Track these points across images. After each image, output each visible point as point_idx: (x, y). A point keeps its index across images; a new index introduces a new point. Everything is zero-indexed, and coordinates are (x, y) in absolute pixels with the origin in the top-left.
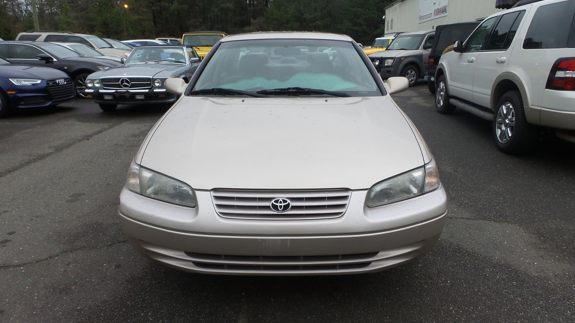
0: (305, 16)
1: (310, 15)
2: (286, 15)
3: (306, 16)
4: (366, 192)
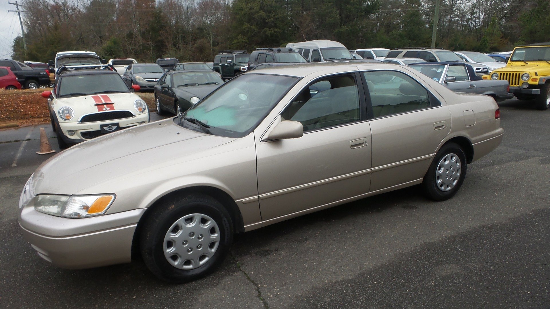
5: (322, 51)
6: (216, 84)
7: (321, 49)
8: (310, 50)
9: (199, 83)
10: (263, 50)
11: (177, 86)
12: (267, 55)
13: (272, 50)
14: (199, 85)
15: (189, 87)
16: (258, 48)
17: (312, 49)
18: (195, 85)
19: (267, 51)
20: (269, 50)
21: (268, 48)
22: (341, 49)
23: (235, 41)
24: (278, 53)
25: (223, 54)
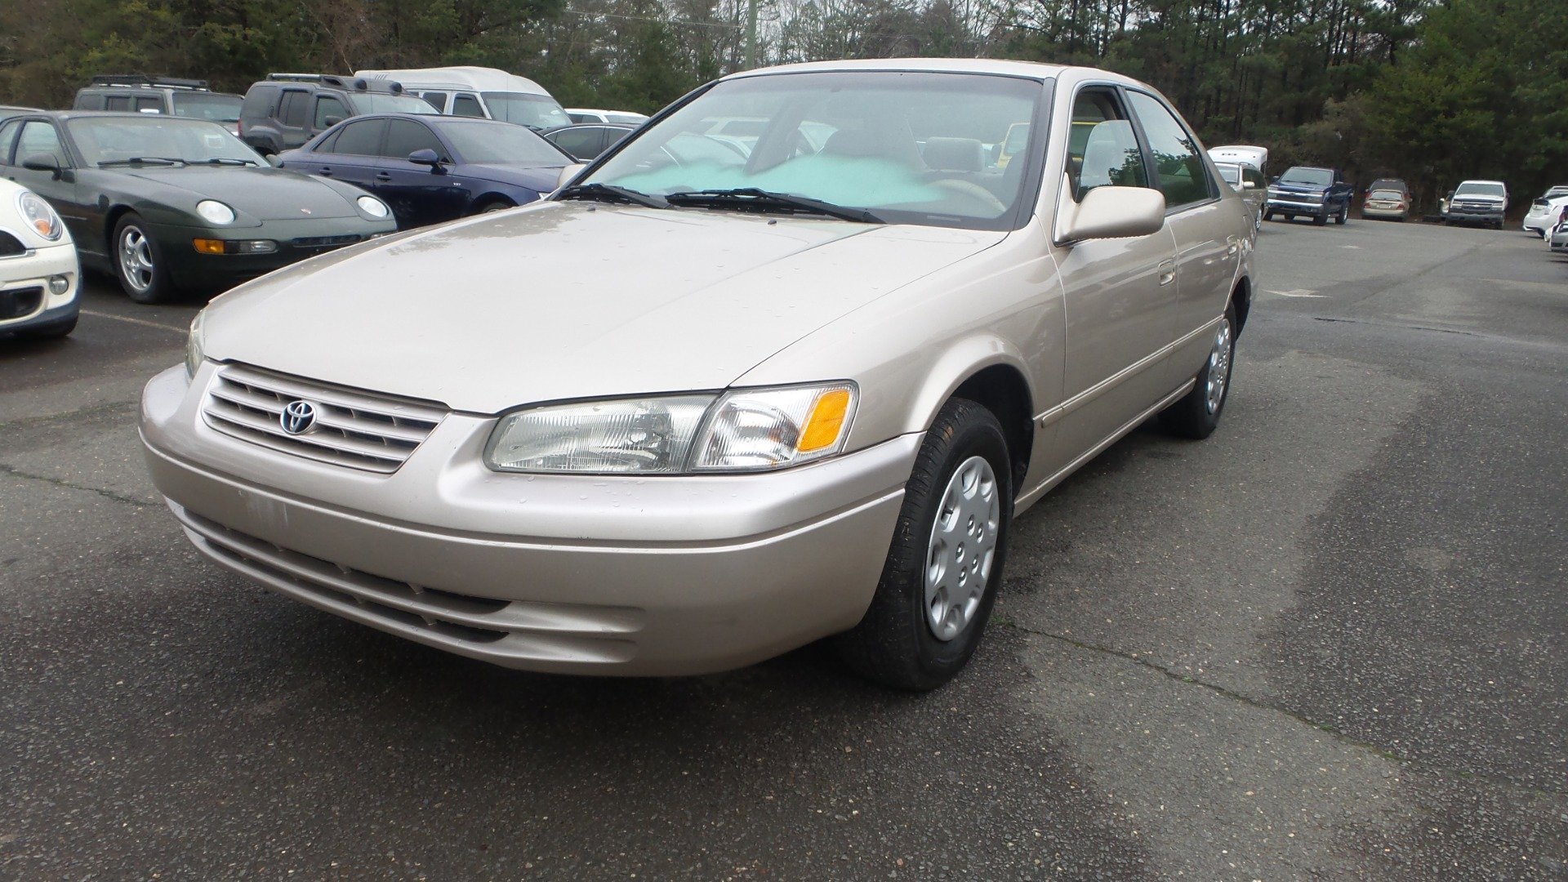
0: (1518, 90)
1: (1540, 87)
2: (1449, 87)
3: (1525, 92)
4: (480, 422)
5: (490, 101)
6: (248, 165)
7: (483, 94)
8: (445, 95)
9: (186, 159)
10: (297, 79)
11: (99, 164)
12: (319, 97)
13: (335, 83)
14: (186, 164)
15: (145, 172)
16: (274, 75)
17: (454, 94)
18: (171, 164)
19: (317, 85)
20: (323, 80)
21: (318, 76)
22: (537, 100)
23: (95, 54)
24: (357, 92)
25: (109, 86)
